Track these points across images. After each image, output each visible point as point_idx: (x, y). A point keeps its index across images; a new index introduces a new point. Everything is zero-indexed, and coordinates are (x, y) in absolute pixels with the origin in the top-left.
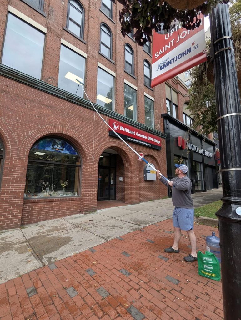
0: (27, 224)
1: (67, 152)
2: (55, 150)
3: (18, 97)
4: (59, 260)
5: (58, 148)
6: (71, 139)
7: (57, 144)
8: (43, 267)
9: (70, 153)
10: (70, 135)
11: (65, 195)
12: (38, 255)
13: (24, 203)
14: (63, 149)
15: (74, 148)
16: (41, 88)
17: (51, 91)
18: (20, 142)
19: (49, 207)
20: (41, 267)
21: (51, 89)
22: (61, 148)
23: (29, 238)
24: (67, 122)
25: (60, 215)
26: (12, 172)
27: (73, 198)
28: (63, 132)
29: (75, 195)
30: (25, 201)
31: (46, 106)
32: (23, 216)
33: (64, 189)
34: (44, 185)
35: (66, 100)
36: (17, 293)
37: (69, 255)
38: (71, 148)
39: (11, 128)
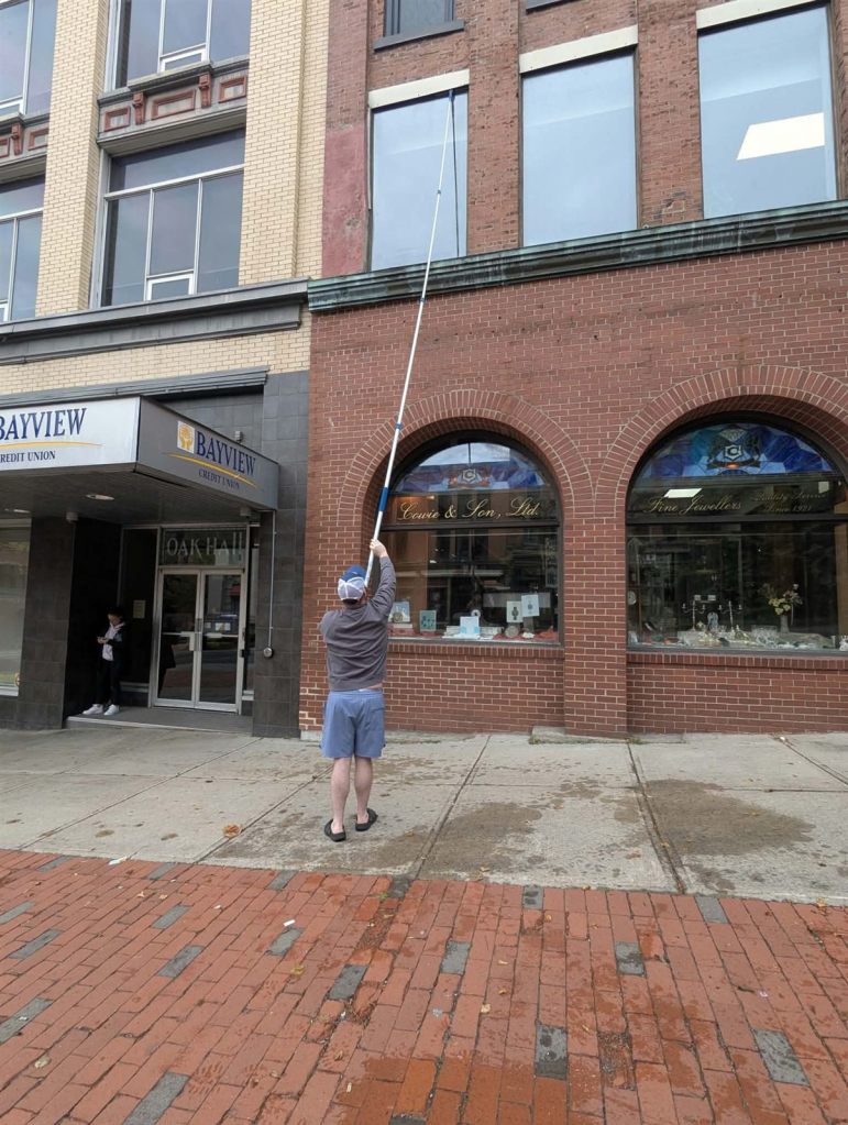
0: (650, 731)
1: (778, 468)
2: (723, 469)
3: (573, 325)
4: (743, 899)
5: (733, 457)
6: (786, 411)
7: (729, 443)
8: (676, 895)
9: (789, 471)
10: (779, 394)
11: (788, 646)
12: (667, 845)
13: (631, 662)
14: (756, 457)
15: (812, 444)
16: (640, 258)
17: (675, 247)
18: (595, 468)
19: (720, 687)
20: (671, 894)
21: (676, 242)
22: (747, 457)
23: (649, 779)
24: (761, 342)
25: (770, 723)
26: (585, 565)
27: (828, 659)
28: (743, 389)
29: (838, 646)
30: (634, 656)
31: (662, 314)
32: (632, 704)
33: (784, 620)
34: (699, 605)
35: (746, 251)
36: (588, 937)
37: (787, 895)
38: (797, 446)
39: (568, 431)
